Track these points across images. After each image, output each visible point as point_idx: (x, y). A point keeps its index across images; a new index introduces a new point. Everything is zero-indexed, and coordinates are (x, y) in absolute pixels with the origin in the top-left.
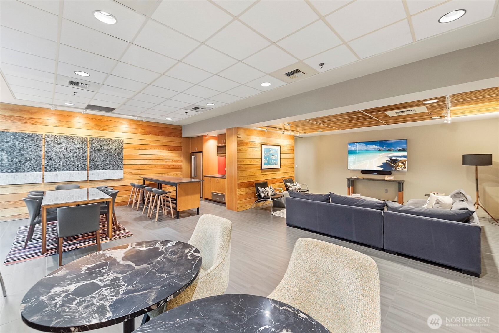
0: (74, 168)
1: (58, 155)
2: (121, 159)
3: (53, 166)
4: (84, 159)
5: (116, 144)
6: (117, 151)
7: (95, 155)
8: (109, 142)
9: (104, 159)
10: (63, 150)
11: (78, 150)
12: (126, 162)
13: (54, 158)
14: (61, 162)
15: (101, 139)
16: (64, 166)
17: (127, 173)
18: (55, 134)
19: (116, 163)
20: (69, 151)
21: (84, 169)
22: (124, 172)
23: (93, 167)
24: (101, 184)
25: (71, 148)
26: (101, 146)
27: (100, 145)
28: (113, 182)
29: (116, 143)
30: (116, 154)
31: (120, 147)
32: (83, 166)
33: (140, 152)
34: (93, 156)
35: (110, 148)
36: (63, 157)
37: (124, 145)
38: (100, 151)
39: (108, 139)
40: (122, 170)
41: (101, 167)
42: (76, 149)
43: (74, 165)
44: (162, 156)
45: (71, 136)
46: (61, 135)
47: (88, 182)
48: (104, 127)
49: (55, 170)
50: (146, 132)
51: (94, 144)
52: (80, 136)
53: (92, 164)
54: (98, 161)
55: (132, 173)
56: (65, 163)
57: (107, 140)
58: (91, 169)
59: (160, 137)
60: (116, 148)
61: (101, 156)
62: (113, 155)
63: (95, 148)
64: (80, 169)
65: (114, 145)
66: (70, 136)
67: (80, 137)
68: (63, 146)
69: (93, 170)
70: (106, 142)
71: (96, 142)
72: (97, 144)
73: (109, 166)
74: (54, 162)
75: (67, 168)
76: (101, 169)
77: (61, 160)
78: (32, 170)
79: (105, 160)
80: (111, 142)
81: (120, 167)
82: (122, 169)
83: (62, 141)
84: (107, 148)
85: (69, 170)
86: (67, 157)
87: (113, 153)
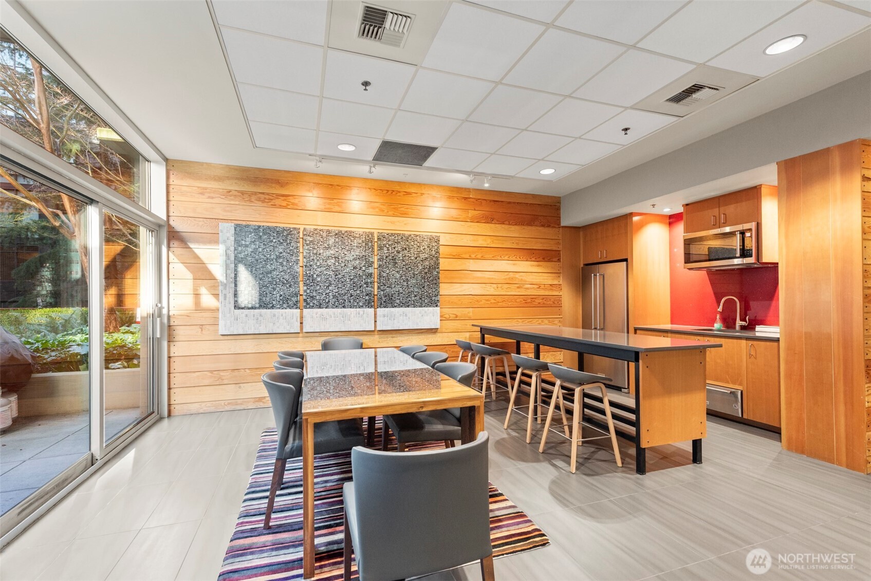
0: (352, 301)
1: (325, 272)
2: (436, 282)
3: (318, 297)
4: (369, 281)
5: (426, 247)
6: (427, 263)
7: (388, 271)
8: (412, 243)
9: (404, 281)
10: (333, 261)
11: (357, 262)
12: (445, 289)
13: (319, 279)
14: (330, 288)
15: (398, 235)
16: (334, 296)
17: (447, 316)
18: (319, 228)
19: (427, 292)
20: (343, 265)
21: (369, 303)
22: (441, 312)
23: (384, 299)
24: (398, 338)
25: (347, 258)
26: (398, 252)
27: (397, 249)
28: (420, 337)
29: (425, 244)
30: (426, 271)
31: (433, 253)
32: (367, 298)
33: (472, 265)
34: (385, 275)
35: (415, 256)
36: (333, 276)
37: (442, 250)
38: (396, 263)
39: (410, 235)
40: (438, 309)
41: (398, 301)
42: (355, 259)
43: (352, 296)
44: (517, 275)
45: (346, 232)
46: (330, 228)
47: (376, 333)
48: (402, 209)
49: (320, 307)
50: (483, 217)
51: (385, 249)
52: (361, 231)
53: (382, 293)
54: (393, 286)
55: (457, 316)
56: (337, 290)
57: (410, 238)
58: (381, 304)
59: (513, 228)
60: (426, 256)
61: (398, 276)
62: (420, 273)
63: (387, 257)
64: (361, 304)
65: (422, 248)
66: (344, 230)
67: (361, 233)
68: (332, 252)
69: (385, 307)
70: (407, 243)
71: (390, 243)
72: (390, 248)
73: (413, 298)
74: (318, 287)
75: (341, 302)
76: (399, 306)
77: (330, 284)
78: (285, 306)
79: (405, 284)
80: (416, 243)
81: (434, 303)
82: (437, 306)
83: (331, 241)
84: (410, 255)
85: (344, 307)
86: (340, 276)
87: (421, 268)
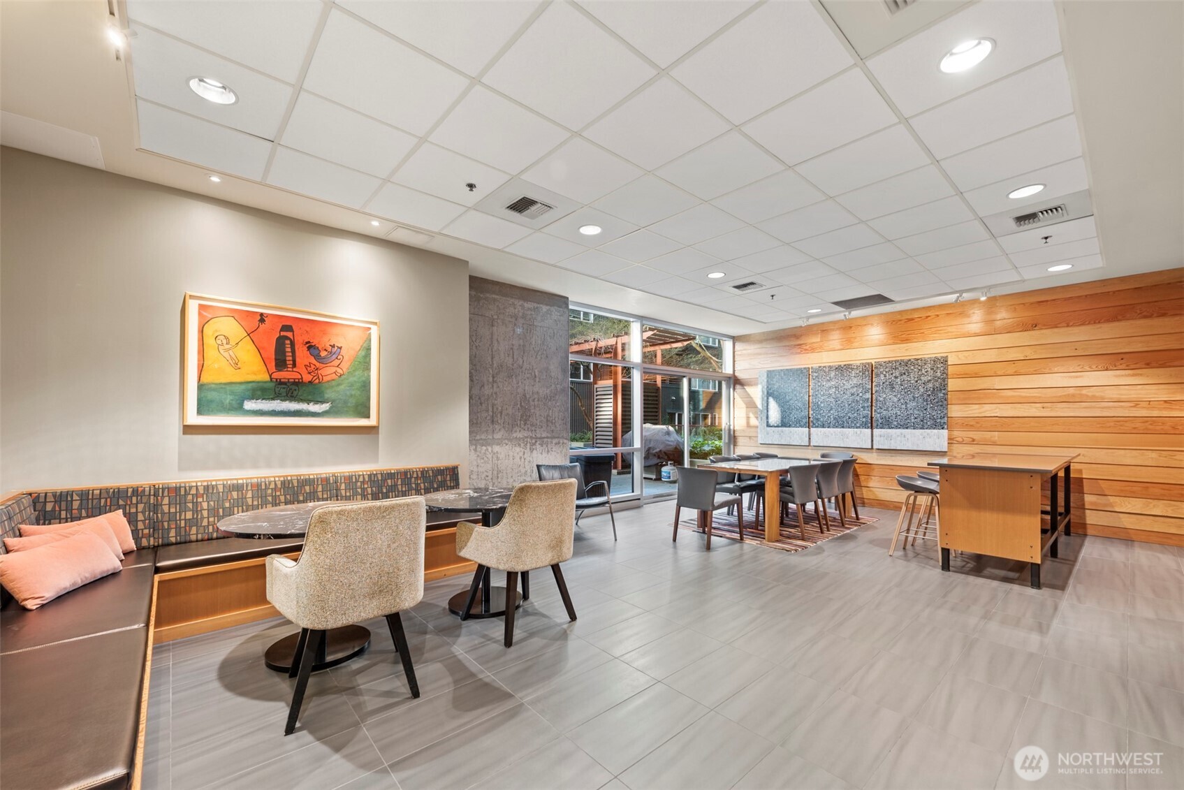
0: (850, 422)
1: (828, 400)
2: (944, 403)
3: (821, 419)
4: (866, 405)
5: (929, 369)
6: (930, 385)
7: (885, 396)
8: (912, 367)
9: (902, 404)
10: (834, 390)
11: (855, 389)
12: (955, 411)
13: (822, 405)
14: (832, 412)
15: (896, 361)
16: (835, 419)
17: (960, 439)
18: (823, 365)
19: (930, 414)
20: (842, 393)
21: (866, 424)
22: (949, 435)
23: (880, 421)
24: (898, 458)
25: (845, 387)
26: (896, 377)
27: (894, 375)
28: (923, 458)
29: (928, 367)
30: (929, 393)
31: (939, 374)
32: (864, 419)
33: (998, 383)
34: (881, 399)
35: (916, 379)
36: (834, 402)
37: (951, 370)
38: (894, 388)
39: (910, 360)
40: (945, 432)
41: (895, 423)
42: (852, 387)
43: (849, 418)
44: (1084, 391)
45: (845, 365)
46: (831, 364)
47: (874, 451)
48: (903, 336)
49: (823, 426)
50: (1018, 325)
51: (882, 376)
52: (858, 363)
53: (879, 415)
54: (890, 409)
55: (974, 440)
56: (837, 414)
57: (909, 363)
58: (877, 425)
60: (929, 378)
61: (896, 399)
62: (922, 395)
63: (884, 383)
64: (858, 425)
65: (923, 372)
66: (842, 364)
67: (859, 365)
68: (833, 383)
69: (881, 428)
70: (907, 368)
71: (887, 370)
72: (887, 375)
73: (913, 420)
74: (822, 411)
75: (840, 423)
76: (897, 427)
77: (831, 409)
78: (798, 425)
79: (904, 406)
80: (916, 366)
81: (937, 425)
82: (943, 428)
83: (833, 374)
84: (909, 379)
85: (843, 427)
86: (839, 402)
87: (922, 390)
